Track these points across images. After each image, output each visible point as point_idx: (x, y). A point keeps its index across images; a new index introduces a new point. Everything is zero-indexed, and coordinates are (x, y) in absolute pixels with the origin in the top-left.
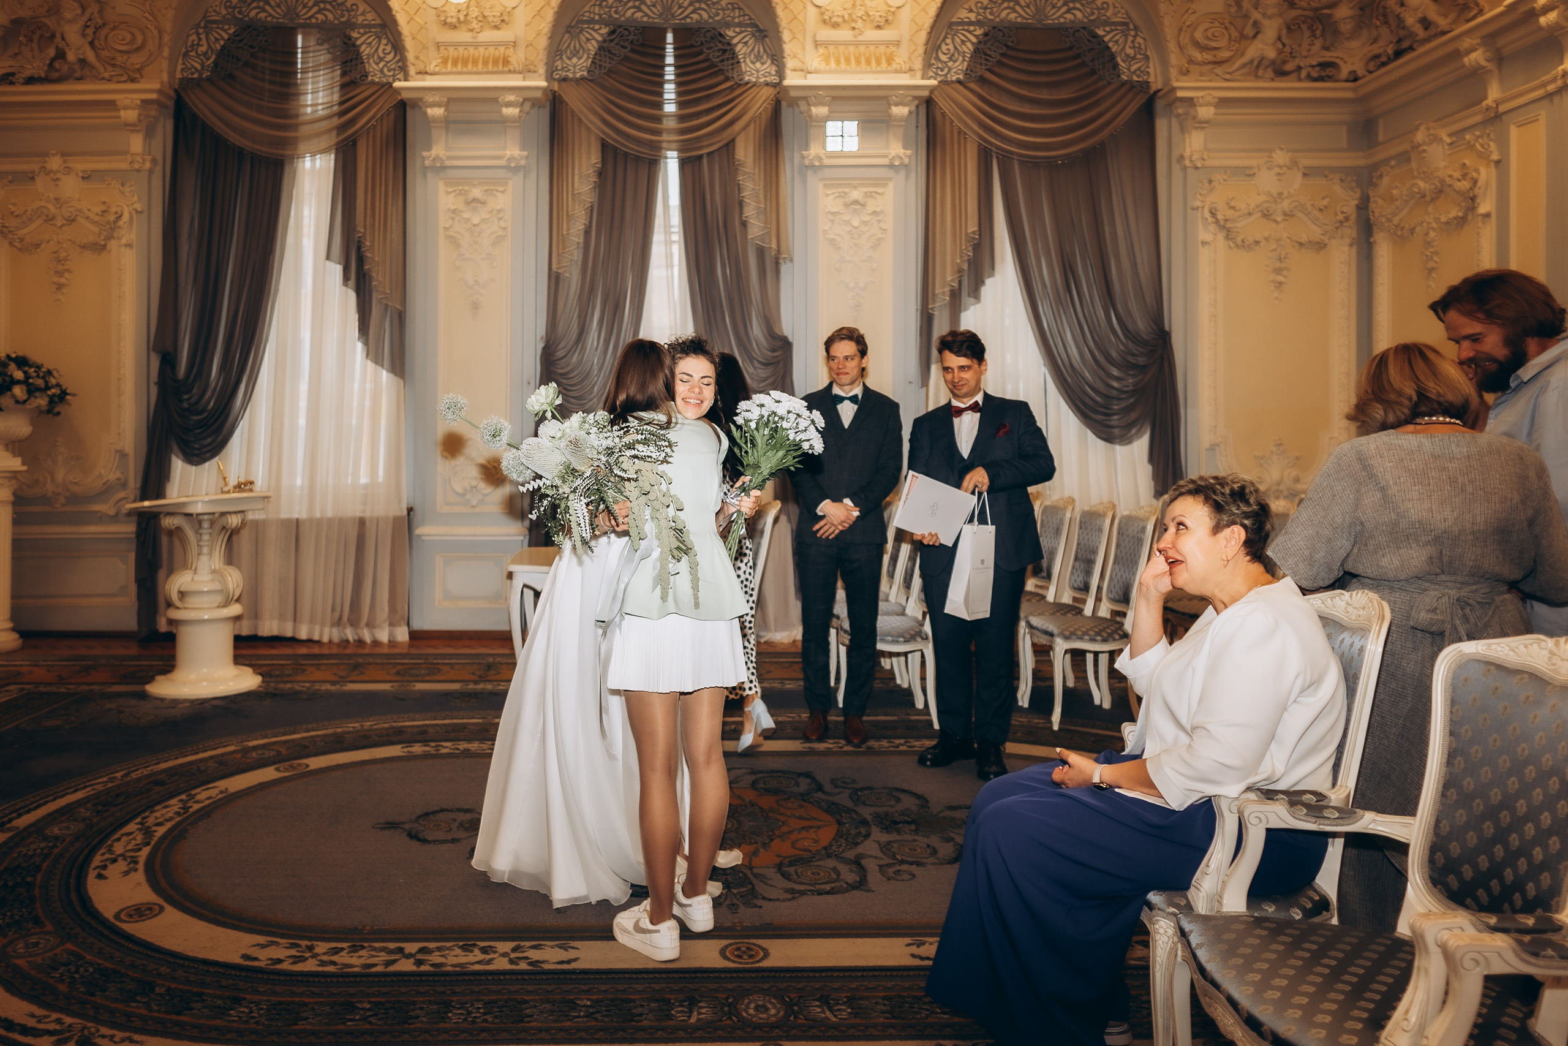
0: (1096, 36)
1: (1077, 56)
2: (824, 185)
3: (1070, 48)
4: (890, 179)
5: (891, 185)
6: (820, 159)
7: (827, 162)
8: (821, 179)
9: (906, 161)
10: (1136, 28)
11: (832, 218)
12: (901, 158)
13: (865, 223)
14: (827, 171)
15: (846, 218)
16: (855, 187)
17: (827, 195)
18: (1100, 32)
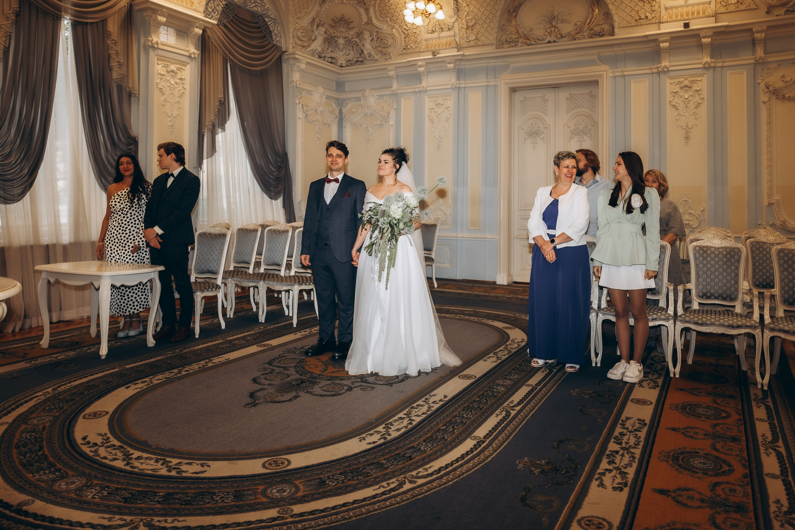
0: (265, 21)
1: (260, 28)
2: (158, 58)
3: (257, 23)
4: (188, 63)
5: (188, 66)
6: (158, 44)
7: (160, 46)
8: (157, 55)
9: (197, 56)
10: (278, 23)
11: (161, 77)
12: (195, 54)
13: (176, 83)
14: (159, 51)
15: (168, 79)
16: (173, 64)
17: (158, 64)
18: (267, 20)
